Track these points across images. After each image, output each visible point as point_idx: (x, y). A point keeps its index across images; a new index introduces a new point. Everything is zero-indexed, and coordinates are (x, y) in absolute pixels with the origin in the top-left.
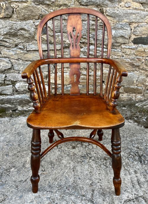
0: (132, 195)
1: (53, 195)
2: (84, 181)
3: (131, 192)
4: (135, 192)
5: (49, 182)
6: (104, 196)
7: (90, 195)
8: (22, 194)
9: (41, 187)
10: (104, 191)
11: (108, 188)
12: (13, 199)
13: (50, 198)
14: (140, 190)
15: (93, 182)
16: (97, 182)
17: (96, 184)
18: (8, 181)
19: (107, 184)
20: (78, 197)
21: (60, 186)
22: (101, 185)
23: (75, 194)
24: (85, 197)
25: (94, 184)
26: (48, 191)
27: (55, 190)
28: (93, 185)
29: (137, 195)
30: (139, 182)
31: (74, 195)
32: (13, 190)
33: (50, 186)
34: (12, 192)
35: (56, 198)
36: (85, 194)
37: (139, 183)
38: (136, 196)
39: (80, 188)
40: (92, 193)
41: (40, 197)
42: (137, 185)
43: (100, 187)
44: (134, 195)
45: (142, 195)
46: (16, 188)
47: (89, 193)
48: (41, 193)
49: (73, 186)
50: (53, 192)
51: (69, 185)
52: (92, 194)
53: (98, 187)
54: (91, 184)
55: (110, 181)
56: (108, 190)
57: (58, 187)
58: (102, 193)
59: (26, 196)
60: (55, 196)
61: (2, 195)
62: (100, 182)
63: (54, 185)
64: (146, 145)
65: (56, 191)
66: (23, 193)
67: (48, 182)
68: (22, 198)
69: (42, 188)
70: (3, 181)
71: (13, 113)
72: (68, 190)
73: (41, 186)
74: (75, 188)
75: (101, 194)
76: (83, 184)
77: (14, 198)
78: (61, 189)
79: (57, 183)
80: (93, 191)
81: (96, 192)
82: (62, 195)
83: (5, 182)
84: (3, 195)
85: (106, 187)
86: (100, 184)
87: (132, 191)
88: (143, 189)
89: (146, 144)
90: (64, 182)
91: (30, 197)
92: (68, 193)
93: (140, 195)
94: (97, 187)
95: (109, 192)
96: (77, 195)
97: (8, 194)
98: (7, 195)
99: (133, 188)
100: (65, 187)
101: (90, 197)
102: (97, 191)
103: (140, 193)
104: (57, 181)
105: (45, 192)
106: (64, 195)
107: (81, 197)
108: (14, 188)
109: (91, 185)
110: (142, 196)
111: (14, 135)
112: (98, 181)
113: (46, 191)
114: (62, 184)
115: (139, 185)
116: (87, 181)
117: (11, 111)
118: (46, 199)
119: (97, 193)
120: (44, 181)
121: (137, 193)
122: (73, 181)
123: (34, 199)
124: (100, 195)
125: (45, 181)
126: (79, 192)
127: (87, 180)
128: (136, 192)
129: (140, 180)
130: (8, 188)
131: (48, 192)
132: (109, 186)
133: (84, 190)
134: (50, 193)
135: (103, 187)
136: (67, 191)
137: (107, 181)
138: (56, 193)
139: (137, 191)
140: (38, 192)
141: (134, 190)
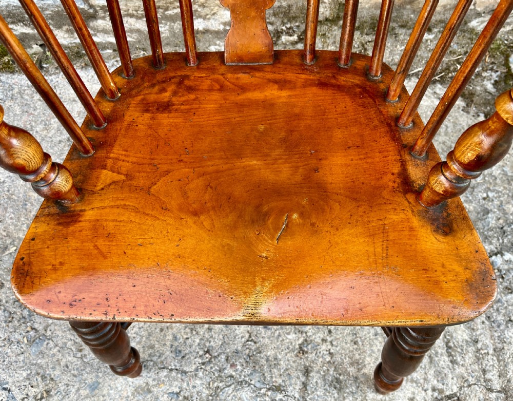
0: (425, 391)
1: (188, 385)
2: (279, 335)
3: (422, 381)
4: (435, 382)
5: (175, 338)
6: (340, 390)
7: (298, 387)
8: (97, 376)
9: (150, 355)
10: (340, 375)
11: (352, 364)
12: (72, 395)
13: (178, 394)
14: (450, 376)
15: (306, 340)
16: (320, 341)
17: (315, 348)
18: (52, 327)
19: (351, 349)
20: (263, 391)
21: (208, 352)
22: (332, 351)
23: (253, 382)
24: (281, 393)
25: (309, 347)
26: (171, 370)
27: (194, 367)
28: (307, 352)
29: (441, 392)
30: (451, 344)
31: (250, 384)
32: (70, 359)
33: (177, 352)
34: (67, 367)
35: (198, 393)
36: (283, 381)
37: (449, 347)
38: (436, 394)
39: (267, 360)
40: (303, 379)
41: (149, 391)
42: (442, 355)
43: (328, 359)
44: (430, 392)
45: (455, 389)
46: (79, 355)
47: (293, 381)
48: (152, 374)
49: (247, 351)
50: (185, 373)
51: (234, 348)
52: (303, 383)
53: (321, 360)
54: (300, 348)
55: (359, 339)
56: (352, 370)
57: (201, 353)
58: (332, 381)
59: (110, 386)
60: (194, 387)
61: (39, 379)
62: (329, 339)
63: (190, 347)
64: (484, 199)
65: (197, 370)
66: (100, 375)
67: (170, 337)
68: (97, 391)
69: (155, 359)
70: (36, 326)
71: (44, 52)
72: (233, 365)
73: (151, 351)
74: (252, 359)
75: (330, 385)
76: (278, 348)
77: (74, 390)
78: (210, 361)
79: (198, 341)
80: (307, 372)
81: (315, 377)
82: (215, 385)
83: (43, 332)
84: (44, 378)
85: (347, 361)
86: (330, 347)
87: (425, 379)
88: (459, 370)
89: (485, 195)
90: (221, 337)
91: (120, 389)
92: (231, 376)
93: (448, 393)
94: (318, 359)
95: (356, 378)
96: (258, 385)
97: (57, 373)
98: (52, 376)
99: (430, 367)
100: (223, 357)
101: (297, 396)
102: (318, 372)
103: (450, 383)
104: (197, 333)
105: (165, 372)
106: (220, 385)
107: (269, 393)
108: (72, 355)
109: (302, 351)
110: (455, 395)
111: (56, 149)
112: (322, 336)
113: (168, 368)
114: (212, 343)
115: (450, 355)
116: (289, 337)
117: (35, 46)
118: (166, 396)
119: (319, 381)
120: (158, 330)
121: (440, 386)
122: (247, 335)
123: (133, 394)
124: (327, 387)
125: (162, 330)
126: (266, 374)
127: (288, 334)
128: (438, 381)
129: (452, 337)
130: (54, 355)
131: (174, 374)
132: (357, 357)
133: (280, 370)
134: (179, 375)
135: (338, 358)
136: (229, 371)
137: (349, 338)
138: (196, 375)
139: (442, 378)
140: (144, 373)
141: (433, 372)
